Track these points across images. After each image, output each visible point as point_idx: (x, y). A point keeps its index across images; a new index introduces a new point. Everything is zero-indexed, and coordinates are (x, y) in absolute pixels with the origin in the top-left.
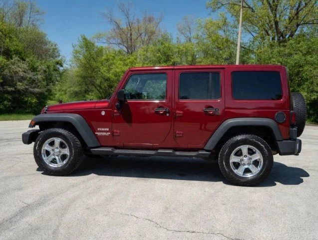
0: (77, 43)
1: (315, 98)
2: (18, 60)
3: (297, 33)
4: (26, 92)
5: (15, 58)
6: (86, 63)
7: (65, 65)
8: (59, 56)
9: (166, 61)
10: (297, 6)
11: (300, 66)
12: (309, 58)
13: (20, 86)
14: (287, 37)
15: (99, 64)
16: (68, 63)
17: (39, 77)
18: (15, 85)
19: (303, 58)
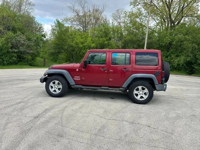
0: (54, 24)
1: (189, 60)
2: (20, 34)
3: (182, 21)
4: (24, 53)
5: (19, 33)
6: (59, 36)
7: (46, 37)
8: (43, 31)
9: (105, 37)
10: (183, 5)
11: (182, 42)
12: (187, 37)
13: (22, 49)
14: (176, 24)
15: (67, 37)
16: (49, 36)
17: (33, 44)
18: (19, 48)
19: (184, 37)
